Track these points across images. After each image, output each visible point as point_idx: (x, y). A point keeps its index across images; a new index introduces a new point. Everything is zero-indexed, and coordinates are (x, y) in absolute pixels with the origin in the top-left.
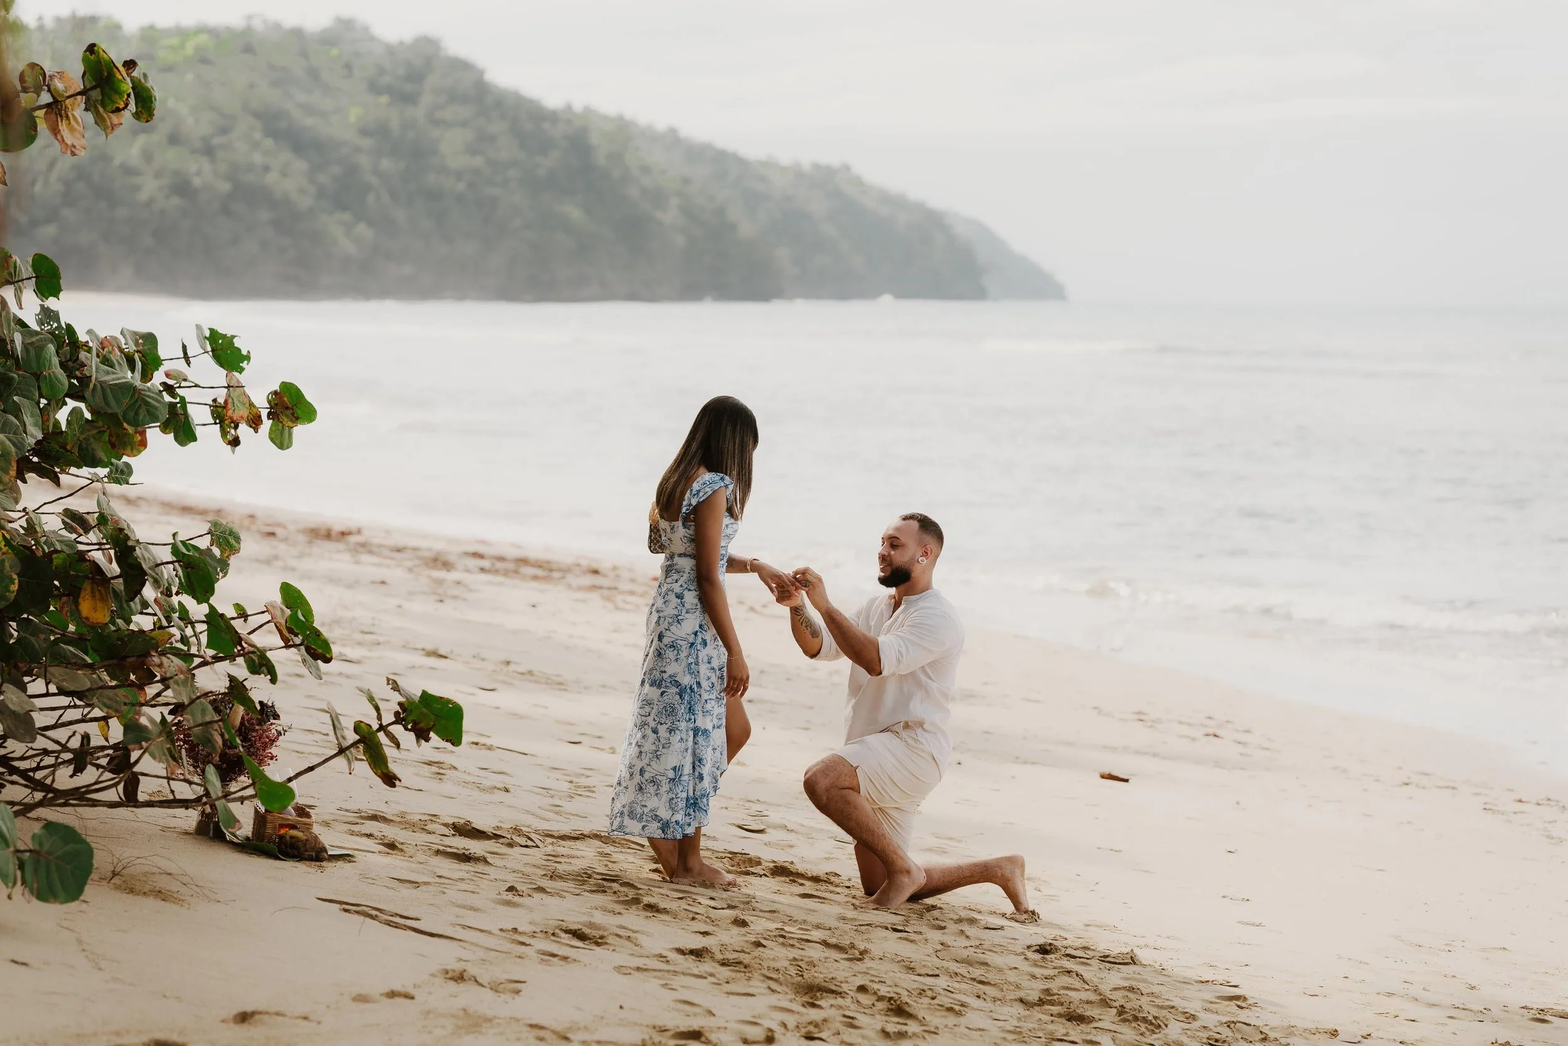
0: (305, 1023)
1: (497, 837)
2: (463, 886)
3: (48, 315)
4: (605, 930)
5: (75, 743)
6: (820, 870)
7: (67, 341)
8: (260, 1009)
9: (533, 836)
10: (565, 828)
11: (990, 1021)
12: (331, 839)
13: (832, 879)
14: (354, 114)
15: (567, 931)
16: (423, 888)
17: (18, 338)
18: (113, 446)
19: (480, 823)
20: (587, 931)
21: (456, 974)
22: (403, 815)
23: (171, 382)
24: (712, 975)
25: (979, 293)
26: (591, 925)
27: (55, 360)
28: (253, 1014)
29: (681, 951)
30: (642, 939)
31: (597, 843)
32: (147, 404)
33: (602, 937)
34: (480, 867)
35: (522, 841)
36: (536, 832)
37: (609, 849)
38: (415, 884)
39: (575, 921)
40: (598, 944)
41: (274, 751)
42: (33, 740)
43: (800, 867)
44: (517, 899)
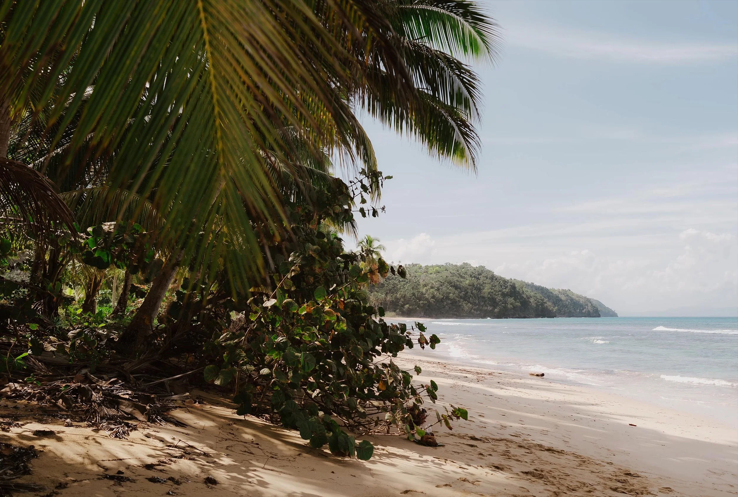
0: (422, 494)
1: (481, 440)
2: (471, 454)
3: (381, 320)
4: (504, 466)
5: (375, 419)
6: (560, 449)
7: (384, 326)
8: (411, 490)
9: (489, 440)
10: (498, 438)
11: (602, 494)
12: (438, 441)
13: (562, 452)
14: (467, 282)
15: (494, 466)
16: (460, 454)
17: (372, 326)
18: (397, 349)
19: (478, 436)
20: (499, 466)
21: (464, 479)
22: (459, 434)
23: (408, 335)
24: (530, 479)
25: (599, 316)
26: (501, 465)
27: (381, 330)
28: (409, 491)
29: (522, 472)
30: (513, 469)
31: (505, 441)
32: (402, 339)
33: (503, 468)
34: (475, 448)
35: (487, 441)
36: (491, 439)
37: (508, 443)
38: (458, 453)
39: (497, 463)
40: (502, 470)
41: (425, 420)
42: (366, 418)
43: (555, 449)
44: (483, 457)
